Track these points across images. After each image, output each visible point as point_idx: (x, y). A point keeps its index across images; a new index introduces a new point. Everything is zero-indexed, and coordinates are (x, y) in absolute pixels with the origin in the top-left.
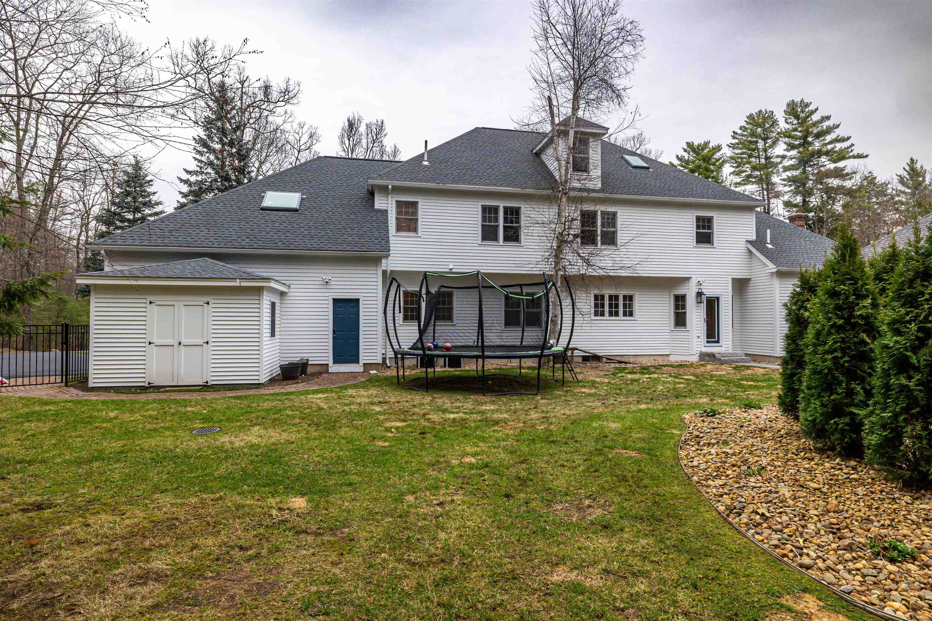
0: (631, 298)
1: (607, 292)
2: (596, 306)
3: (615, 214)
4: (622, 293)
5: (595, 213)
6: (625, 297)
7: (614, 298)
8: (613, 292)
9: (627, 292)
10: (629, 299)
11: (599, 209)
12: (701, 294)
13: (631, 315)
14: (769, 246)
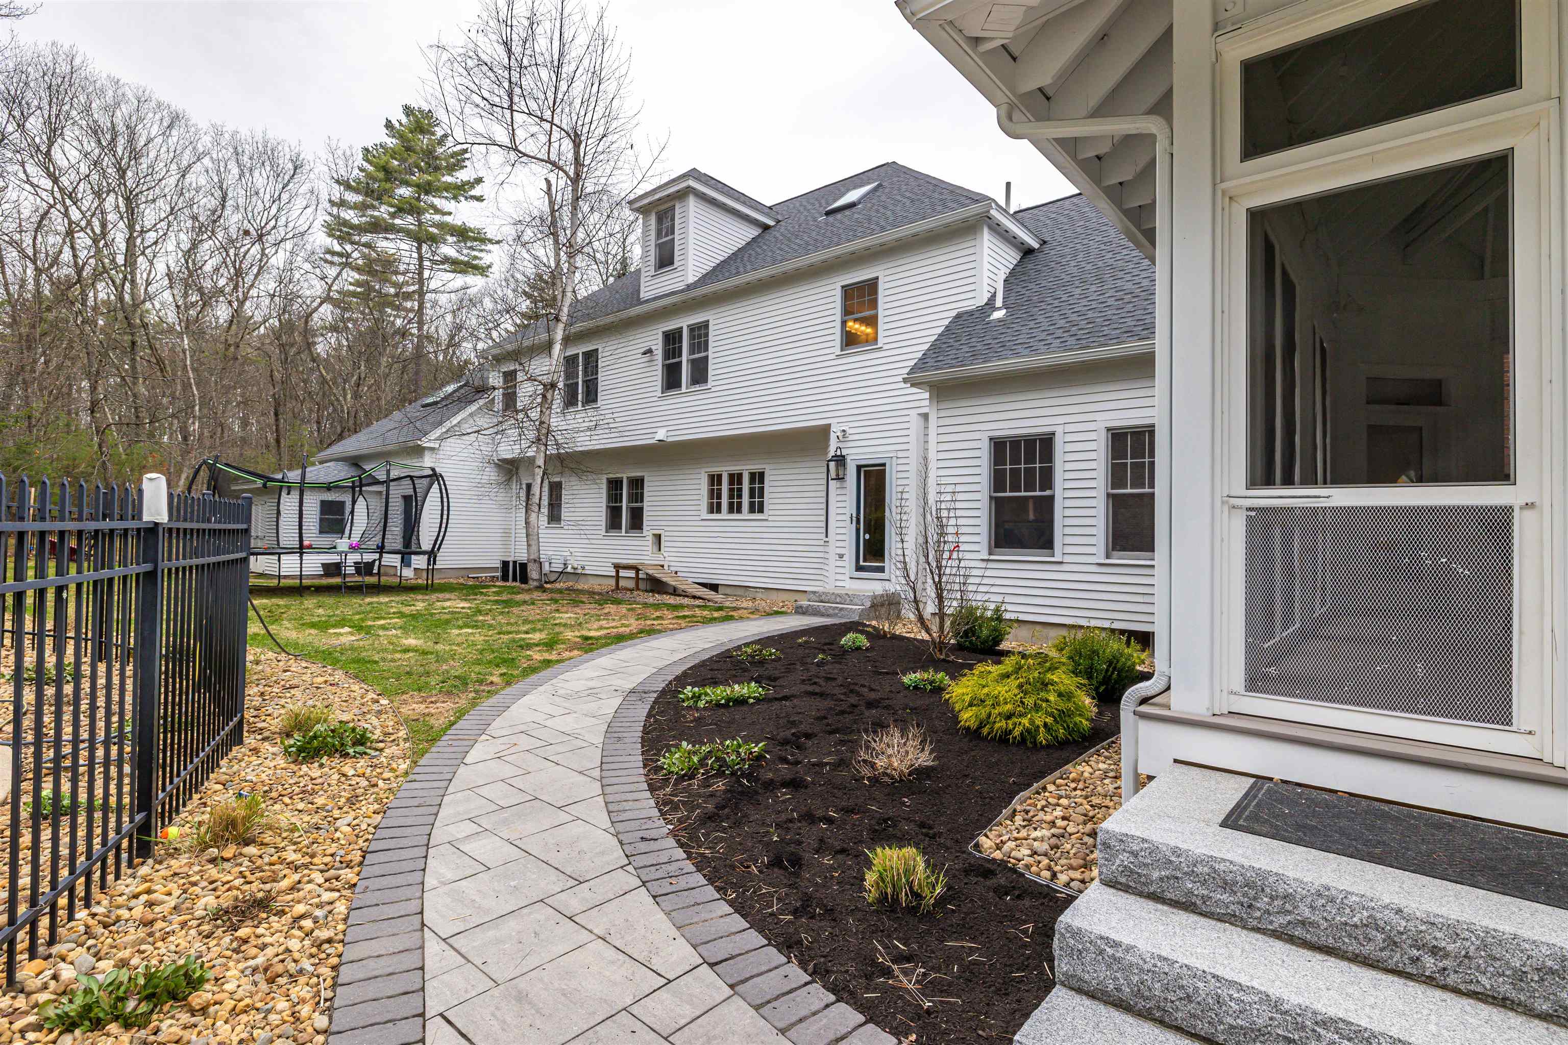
0: (759, 475)
1: (725, 469)
2: (710, 495)
3: (706, 324)
4: (746, 468)
5: (679, 332)
6: (751, 475)
7: (735, 479)
8: (735, 469)
9: (756, 467)
10: (758, 478)
11: (684, 322)
12: (840, 460)
13: (761, 510)
14: (998, 315)
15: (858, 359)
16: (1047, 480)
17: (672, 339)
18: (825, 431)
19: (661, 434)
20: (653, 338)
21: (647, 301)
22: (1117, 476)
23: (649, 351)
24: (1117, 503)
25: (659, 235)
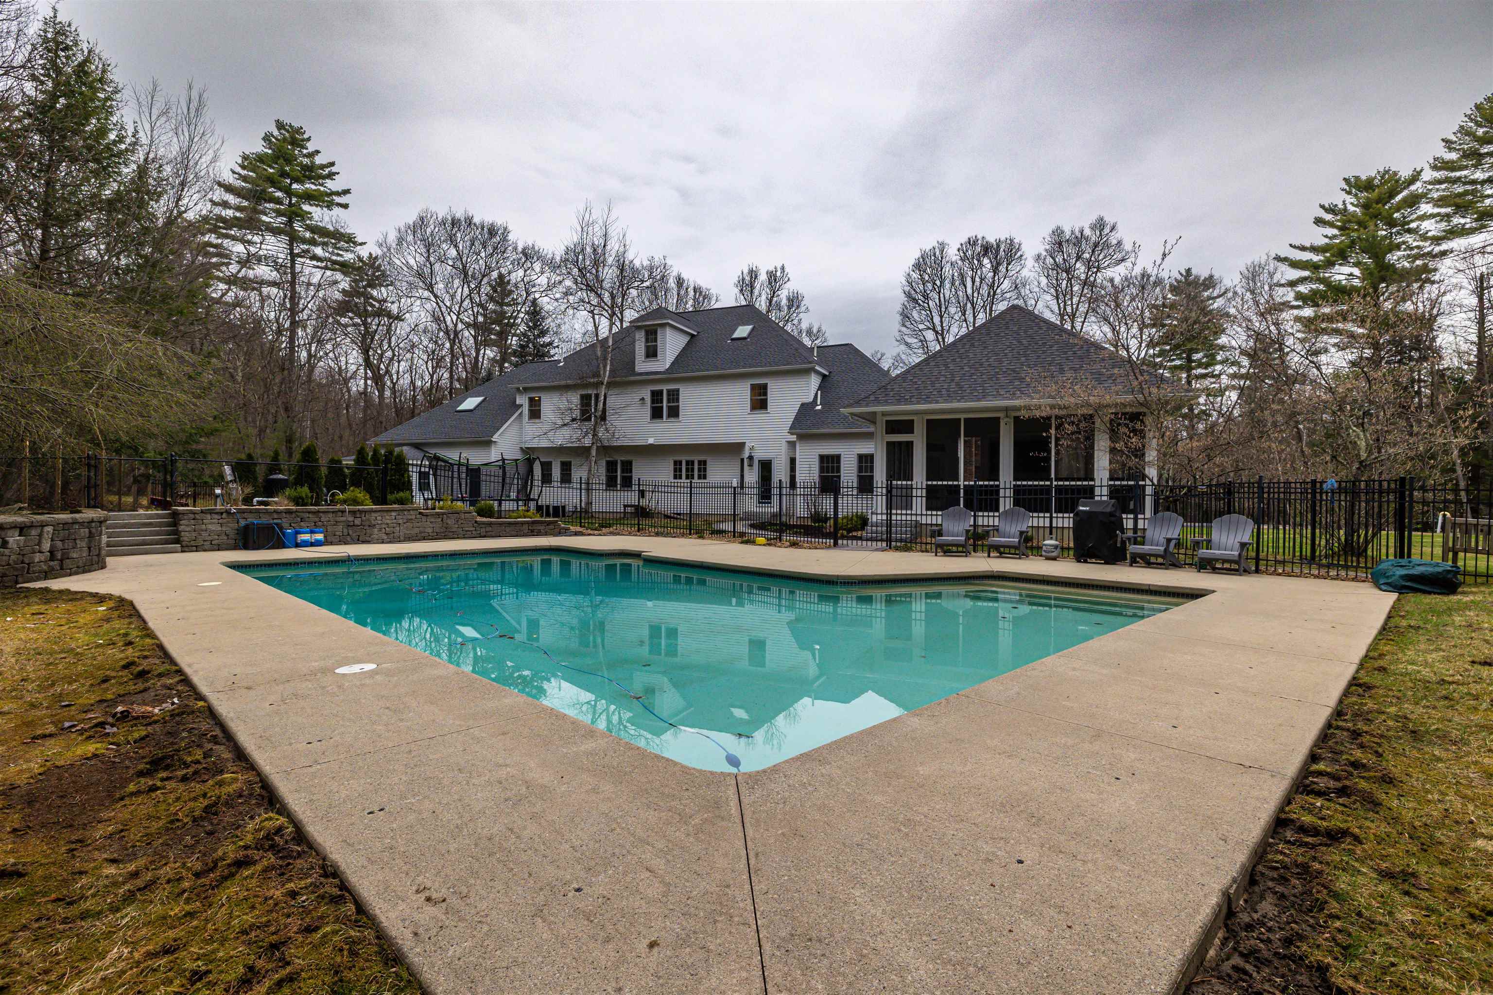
0: (705, 462)
1: (684, 459)
2: (675, 470)
3: (678, 390)
4: (696, 458)
5: (661, 392)
6: (700, 462)
7: (690, 463)
8: (690, 458)
9: (702, 458)
10: (703, 463)
11: (665, 388)
12: (751, 458)
13: (705, 478)
14: (819, 407)
15: (760, 416)
16: (839, 470)
17: (656, 396)
18: (742, 445)
19: (651, 441)
20: (646, 393)
21: (641, 374)
22: (860, 469)
23: (643, 399)
24: (861, 478)
25: (647, 341)
